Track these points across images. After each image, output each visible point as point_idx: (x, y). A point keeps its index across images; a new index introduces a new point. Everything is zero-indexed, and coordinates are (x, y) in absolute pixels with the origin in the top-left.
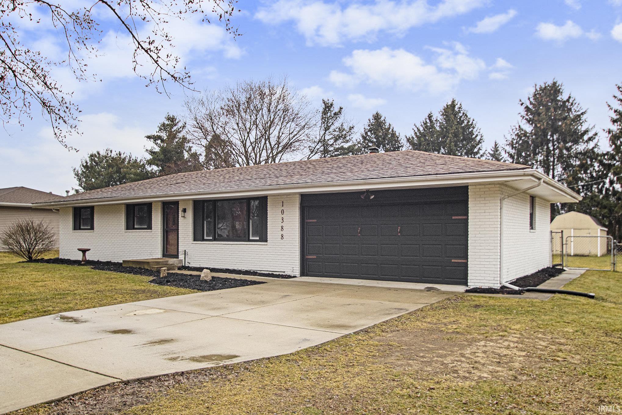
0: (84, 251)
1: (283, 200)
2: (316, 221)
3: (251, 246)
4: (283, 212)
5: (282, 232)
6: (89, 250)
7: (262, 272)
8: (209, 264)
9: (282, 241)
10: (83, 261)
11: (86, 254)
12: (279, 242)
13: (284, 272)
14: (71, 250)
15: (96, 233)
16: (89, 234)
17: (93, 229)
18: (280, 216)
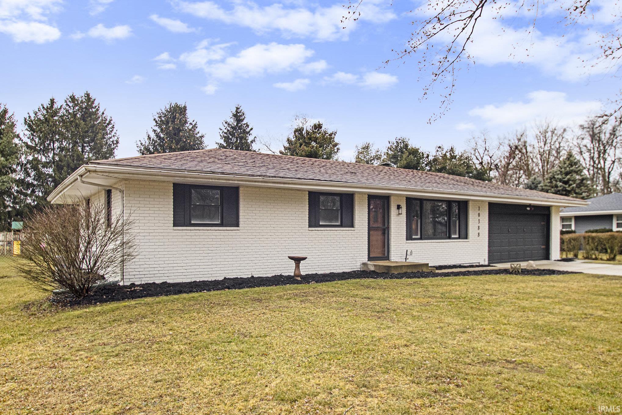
0: (298, 260)
1: (479, 205)
4: (479, 215)
5: (479, 231)
6: (304, 259)
9: (479, 238)
10: (295, 275)
11: (300, 265)
12: (477, 239)
13: (479, 263)
14: (170, 265)
15: (243, 231)
16: (227, 234)
17: (237, 225)
18: (477, 218)
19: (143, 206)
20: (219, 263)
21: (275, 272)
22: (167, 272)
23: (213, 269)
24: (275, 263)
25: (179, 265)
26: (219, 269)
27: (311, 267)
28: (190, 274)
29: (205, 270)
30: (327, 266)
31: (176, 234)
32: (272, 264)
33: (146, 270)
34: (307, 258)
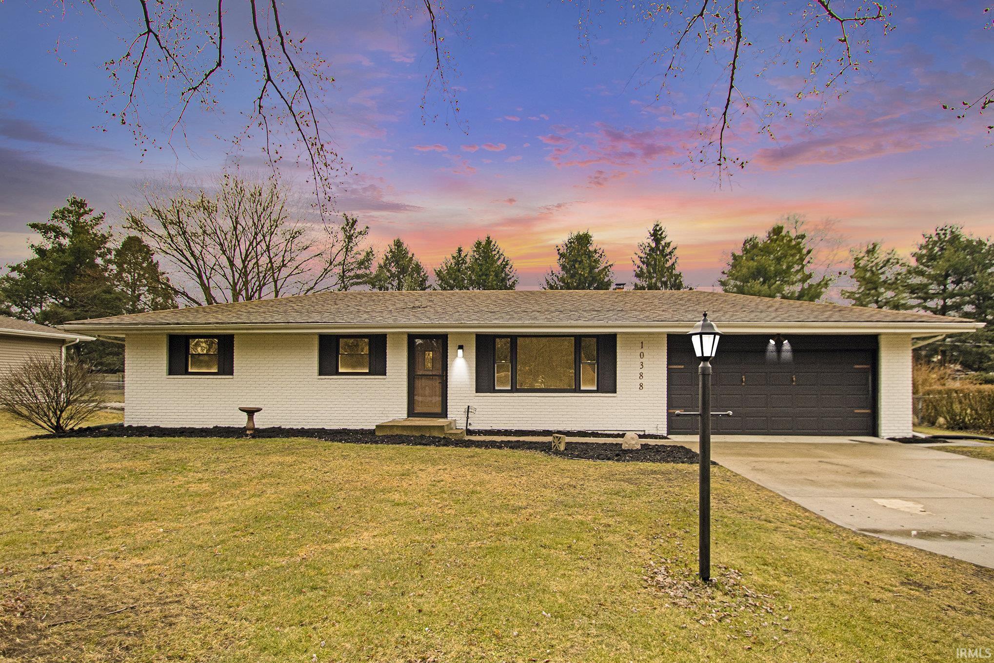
0: (251, 412)
1: (642, 341)
2: (683, 367)
3: (589, 398)
4: (642, 355)
5: (641, 381)
6: (259, 410)
7: (606, 432)
8: (509, 425)
9: (642, 392)
10: (248, 429)
11: (254, 417)
12: (636, 393)
13: (644, 431)
14: (163, 411)
15: (237, 380)
16: (219, 383)
17: (232, 374)
18: (640, 360)
19: (140, 356)
20: (211, 411)
21: (273, 423)
22: (160, 417)
23: (205, 417)
24: (274, 414)
25: (171, 411)
26: (211, 417)
27: (320, 421)
28: (182, 420)
29: (196, 417)
30: (344, 421)
31: (169, 382)
32: (270, 415)
33: (142, 414)
34: (262, 409)
